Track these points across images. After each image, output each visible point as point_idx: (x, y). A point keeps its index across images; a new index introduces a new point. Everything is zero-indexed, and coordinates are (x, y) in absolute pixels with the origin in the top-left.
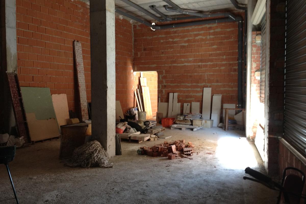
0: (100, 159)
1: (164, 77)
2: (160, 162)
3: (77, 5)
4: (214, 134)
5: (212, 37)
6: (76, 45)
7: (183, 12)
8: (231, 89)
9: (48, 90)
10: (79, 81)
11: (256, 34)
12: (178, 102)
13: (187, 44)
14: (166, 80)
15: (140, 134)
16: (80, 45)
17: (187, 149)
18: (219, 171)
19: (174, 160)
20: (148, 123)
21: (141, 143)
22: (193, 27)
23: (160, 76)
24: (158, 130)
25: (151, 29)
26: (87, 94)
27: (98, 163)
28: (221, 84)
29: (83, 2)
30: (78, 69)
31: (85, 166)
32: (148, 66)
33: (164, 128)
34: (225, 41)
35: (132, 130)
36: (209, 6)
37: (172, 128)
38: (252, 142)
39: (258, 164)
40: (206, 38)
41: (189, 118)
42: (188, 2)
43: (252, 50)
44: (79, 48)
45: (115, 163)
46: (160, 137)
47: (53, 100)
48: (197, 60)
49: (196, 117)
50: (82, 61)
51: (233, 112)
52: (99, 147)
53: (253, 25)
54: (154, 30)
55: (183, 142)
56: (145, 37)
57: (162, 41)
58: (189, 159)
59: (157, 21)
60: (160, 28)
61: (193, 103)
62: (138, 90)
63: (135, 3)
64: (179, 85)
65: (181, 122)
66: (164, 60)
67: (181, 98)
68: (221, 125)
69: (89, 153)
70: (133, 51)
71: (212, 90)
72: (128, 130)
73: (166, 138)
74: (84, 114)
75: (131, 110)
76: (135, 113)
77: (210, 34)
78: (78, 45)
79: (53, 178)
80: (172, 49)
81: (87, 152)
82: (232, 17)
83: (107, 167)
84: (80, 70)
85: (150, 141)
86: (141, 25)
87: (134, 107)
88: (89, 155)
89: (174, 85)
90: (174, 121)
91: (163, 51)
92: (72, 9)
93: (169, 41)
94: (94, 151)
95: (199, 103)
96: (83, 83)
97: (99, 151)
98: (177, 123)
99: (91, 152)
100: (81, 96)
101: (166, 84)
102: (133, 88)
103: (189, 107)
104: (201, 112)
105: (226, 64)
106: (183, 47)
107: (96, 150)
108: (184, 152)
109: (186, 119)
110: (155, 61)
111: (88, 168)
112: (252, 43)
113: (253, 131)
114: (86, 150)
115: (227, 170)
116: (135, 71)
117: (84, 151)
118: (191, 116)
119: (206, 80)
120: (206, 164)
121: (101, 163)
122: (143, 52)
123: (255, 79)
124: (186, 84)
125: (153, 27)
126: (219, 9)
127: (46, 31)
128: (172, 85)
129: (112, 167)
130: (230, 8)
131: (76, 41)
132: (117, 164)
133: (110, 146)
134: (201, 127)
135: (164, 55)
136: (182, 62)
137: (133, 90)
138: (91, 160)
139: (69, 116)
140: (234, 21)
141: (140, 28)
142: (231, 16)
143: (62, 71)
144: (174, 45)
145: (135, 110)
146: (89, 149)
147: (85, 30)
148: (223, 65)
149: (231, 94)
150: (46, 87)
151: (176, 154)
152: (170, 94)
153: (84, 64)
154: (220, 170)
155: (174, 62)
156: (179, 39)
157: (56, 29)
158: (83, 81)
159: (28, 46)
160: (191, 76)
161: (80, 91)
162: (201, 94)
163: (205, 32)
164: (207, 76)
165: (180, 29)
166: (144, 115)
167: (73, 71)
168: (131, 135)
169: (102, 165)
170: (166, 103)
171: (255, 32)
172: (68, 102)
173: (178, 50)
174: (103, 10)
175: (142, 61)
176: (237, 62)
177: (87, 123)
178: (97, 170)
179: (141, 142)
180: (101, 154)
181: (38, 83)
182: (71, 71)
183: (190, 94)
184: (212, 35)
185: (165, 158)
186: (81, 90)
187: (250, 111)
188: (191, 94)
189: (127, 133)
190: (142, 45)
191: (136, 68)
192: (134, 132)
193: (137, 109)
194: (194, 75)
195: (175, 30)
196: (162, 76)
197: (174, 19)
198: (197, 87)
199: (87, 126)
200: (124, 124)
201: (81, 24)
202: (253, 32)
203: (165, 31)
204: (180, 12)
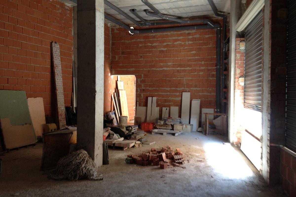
0: (89, 171)
1: (143, 81)
2: (153, 172)
3: (55, 5)
4: (196, 139)
5: (190, 42)
6: (54, 47)
7: (163, 17)
8: (209, 94)
9: (24, 93)
10: (57, 84)
11: (240, 41)
12: (157, 107)
13: (166, 49)
14: (145, 84)
15: (123, 140)
16: (58, 47)
17: (178, 157)
18: (218, 182)
19: (166, 169)
20: (131, 128)
21: (126, 150)
22: (172, 33)
23: (139, 80)
24: (141, 135)
25: (129, 32)
26: (64, 98)
27: (87, 175)
28: (200, 89)
29: (62, 2)
30: (56, 71)
31: (73, 179)
32: (126, 69)
33: (146, 133)
34: (204, 47)
35: (116, 136)
36: (189, 13)
37: (153, 133)
38: (236, 148)
39: (254, 172)
40: (185, 43)
41: (169, 122)
42: (169, 8)
43: (236, 56)
44: (57, 49)
45: (104, 174)
46: (144, 143)
47: (29, 104)
48: (175, 64)
49: (176, 122)
50: (60, 63)
51: (211, 117)
52: (86, 157)
53: (237, 31)
54: (133, 34)
55: (170, 149)
56: (123, 41)
57: (140, 45)
58: (181, 168)
59: (135, 26)
60: (139, 32)
61: (172, 108)
62: (115, 93)
63: (116, 5)
64: (158, 89)
65: (161, 127)
66: (143, 64)
67: (159, 103)
68: (200, 129)
69: (76, 164)
70: (111, 54)
71: (191, 95)
72: (112, 136)
73: (150, 144)
74: (61, 118)
75: (108, 114)
76: (112, 118)
77: (189, 40)
78: (56, 46)
79: (39, 195)
80: (151, 53)
81: (74, 163)
82: (211, 24)
83: (97, 180)
84: (58, 73)
85: (135, 147)
86: (119, 28)
87: (111, 111)
88: (76, 166)
89: (152, 89)
90: (154, 126)
91: (141, 55)
92: (50, 9)
93: (148, 46)
94: (81, 162)
95: (178, 107)
96: (61, 86)
97: (87, 161)
98: (157, 127)
99: (79, 162)
100: (58, 100)
101: (144, 88)
102: (110, 92)
103: (168, 111)
104: (180, 116)
105: (204, 69)
106: (163, 51)
107: (83, 160)
108: (175, 160)
109: (167, 124)
110: (133, 64)
111: (76, 181)
112: (236, 50)
113: (237, 137)
114: (73, 160)
115: (225, 180)
116: (113, 75)
117: (70, 162)
118: (171, 120)
119: (184, 84)
120: (202, 173)
121: (90, 175)
122: (121, 55)
123: (239, 85)
124: (165, 88)
125: (132, 30)
126: (198, 16)
127: (23, 30)
128: (150, 89)
129: (102, 179)
130: (208, 15)
131: (54, 42)
132: (107, 175)
133: (97, 155)
134: (182, 132)
135: (142, 59)
136: (162, 67)
137: (110, 94)
138: (79, 172)
139: (45, 121)
140: (212, 28)
141: (118, 32)
142: (209, 23)
143: (39, 74)
144: (153, 49)
145: (112, 114)
146: (76, 159)
147: (63, 31)
148: (202, 70)
149: (210, 99)
150: (22, 90)
151: (167, 162)
152: (148, 97)
153: (62, 67)
154: (218, 180)
155: (153, 66)
156: (157, 44)
157: (34, 29)
158: (60, 84)
159: (4, 46)
160: (170, 81)
161: (57, 94)
162: (180, 98)
163: (184, 37)
164: (186, 80)
165: (158, 34)
166: (125, 119)
167: (50, 74)
168: (115, 141)
169: (91, 177)
170: (145, 108)
171: (239, 39)
172: (44, 107)
173: (156, 55)
174: (93, 9)
175: (120, 65)
176: (216, 67)
177: (70, 130)
178: (86, 184)
179: (126, 148)
180: (89, 164)
181: (13, 86)
182: (48, 73)
183: (168, 99)
184: (191, 41)
185: (156, 167)
186: (59, 94)
187: (234, 116)
188: (170, 98)
189: (110, 139)
190: (120, 48)
191: (113, 72)
192: (118, 138)
193: (114, 113)
194: (173, 79)
195: (154, 34)
196: (141, 80)
197: (153, 24)
198: (177, 91)
199: (72, 133)
200: (107, 130)
201: (59, 25)
202: (237, 38)
203: (144, 35)
204: (160, 17)
